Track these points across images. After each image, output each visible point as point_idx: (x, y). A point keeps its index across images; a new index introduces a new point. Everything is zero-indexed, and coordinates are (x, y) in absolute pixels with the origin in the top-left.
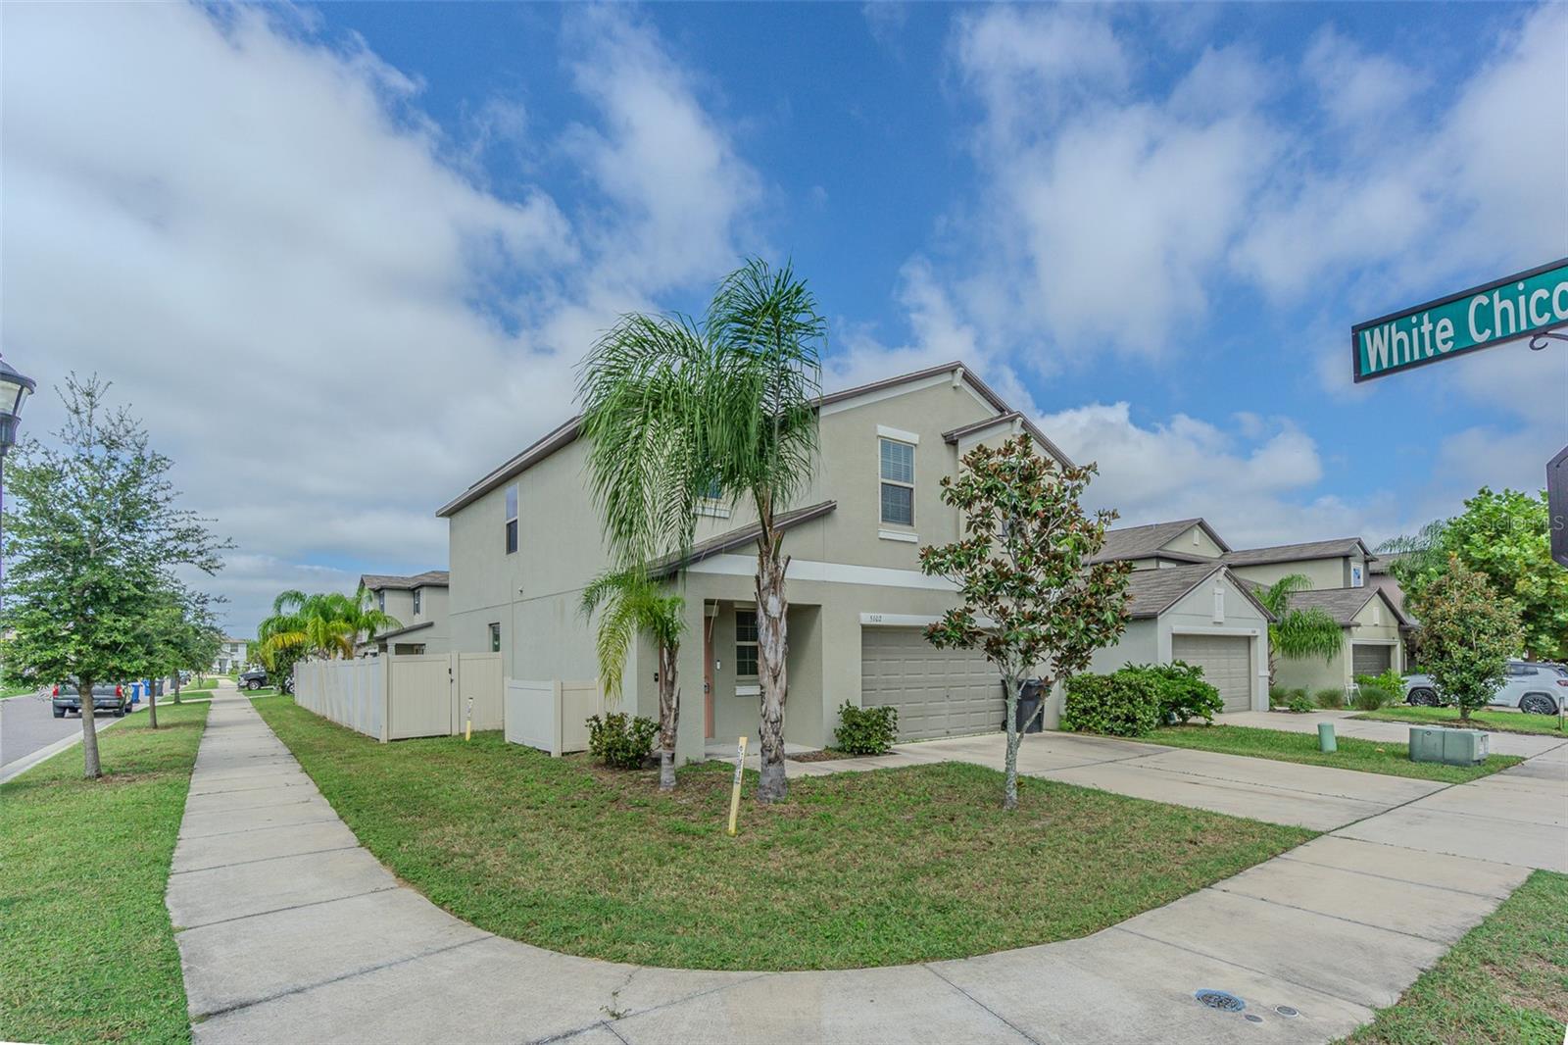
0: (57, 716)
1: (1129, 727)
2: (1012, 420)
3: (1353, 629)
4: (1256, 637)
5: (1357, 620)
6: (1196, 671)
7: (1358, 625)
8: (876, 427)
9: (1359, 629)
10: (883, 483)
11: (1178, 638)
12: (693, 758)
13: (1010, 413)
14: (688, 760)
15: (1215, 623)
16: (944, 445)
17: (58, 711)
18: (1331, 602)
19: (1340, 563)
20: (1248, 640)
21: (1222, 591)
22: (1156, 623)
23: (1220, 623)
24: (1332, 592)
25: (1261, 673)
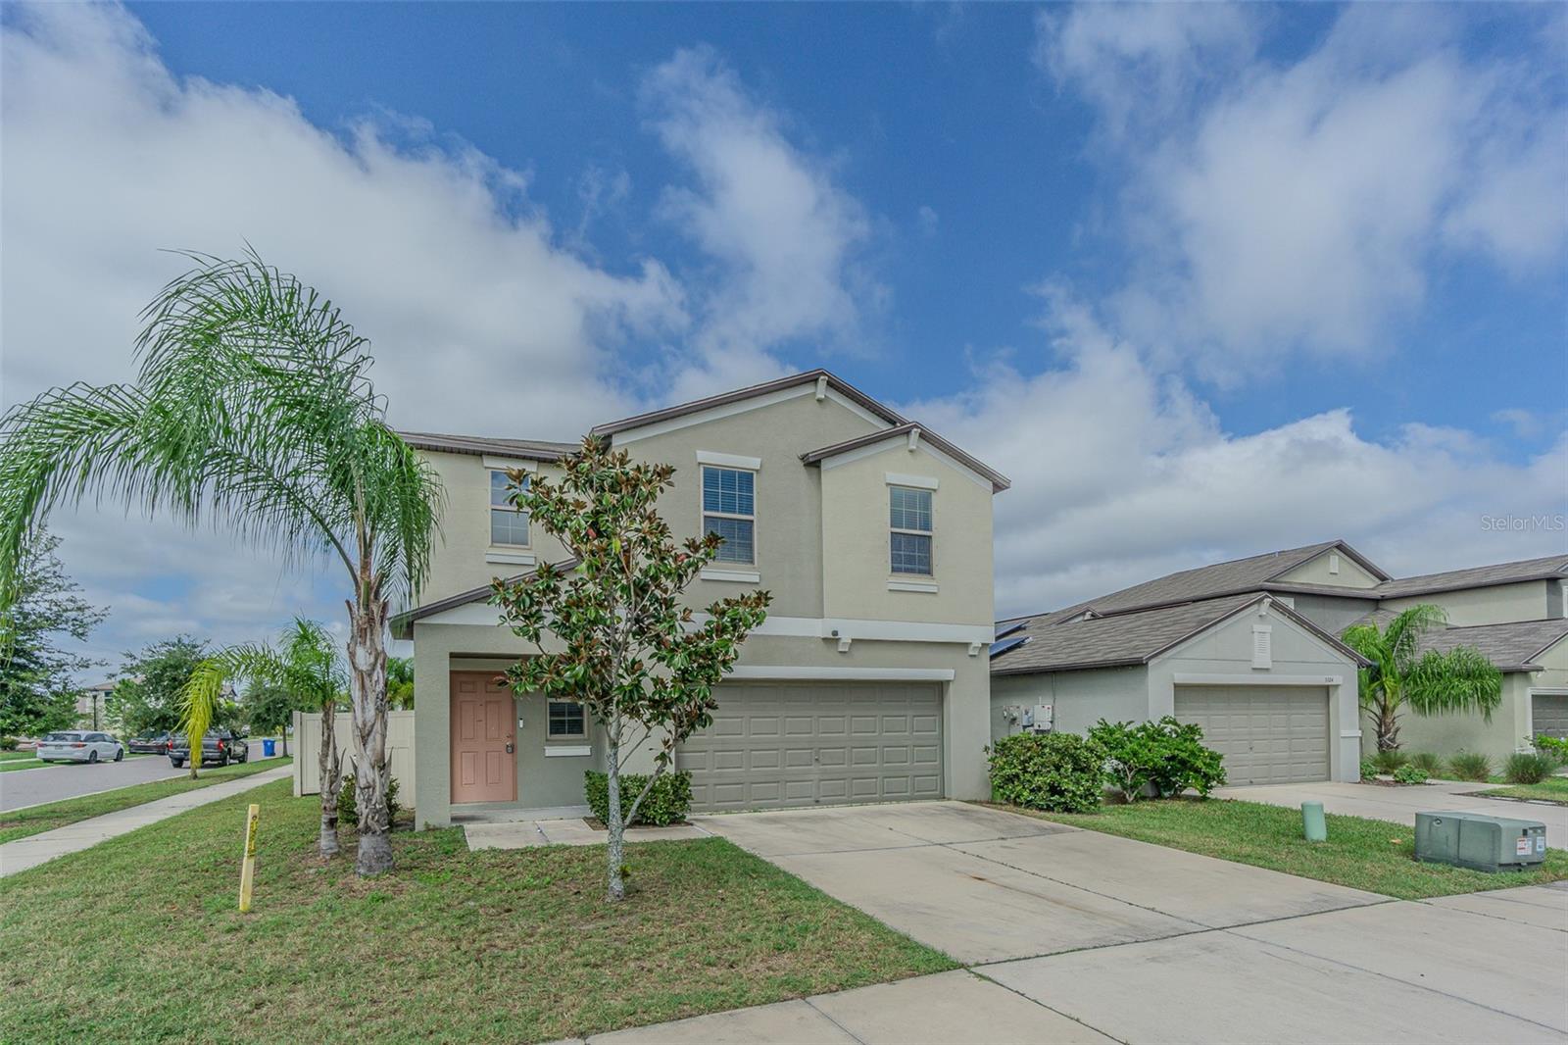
0: (175, 766)
1: (1057, 801)
2: (907, 433)
3: (1533, 674)
4: (1337, 686)
5: (1537, 662)
6: (1192, 730)
7: (1540, 669)
8: (695, 454)
9: (1540, 674)
10: (705, 517)
11: (1181, 689)
12: (433, 822)
13: (904, 424)
14: (427, 824)
15: (1254, 669)
16: (803, 468)
17: (176, 763)
18: (1507, 639)
19: (1543, 587)
20: (1326, 691)
21: (1268, 628)
22: (1147, 669)
23: (1267, 669)
24: (1512, 627)
25: (1344, 733)
